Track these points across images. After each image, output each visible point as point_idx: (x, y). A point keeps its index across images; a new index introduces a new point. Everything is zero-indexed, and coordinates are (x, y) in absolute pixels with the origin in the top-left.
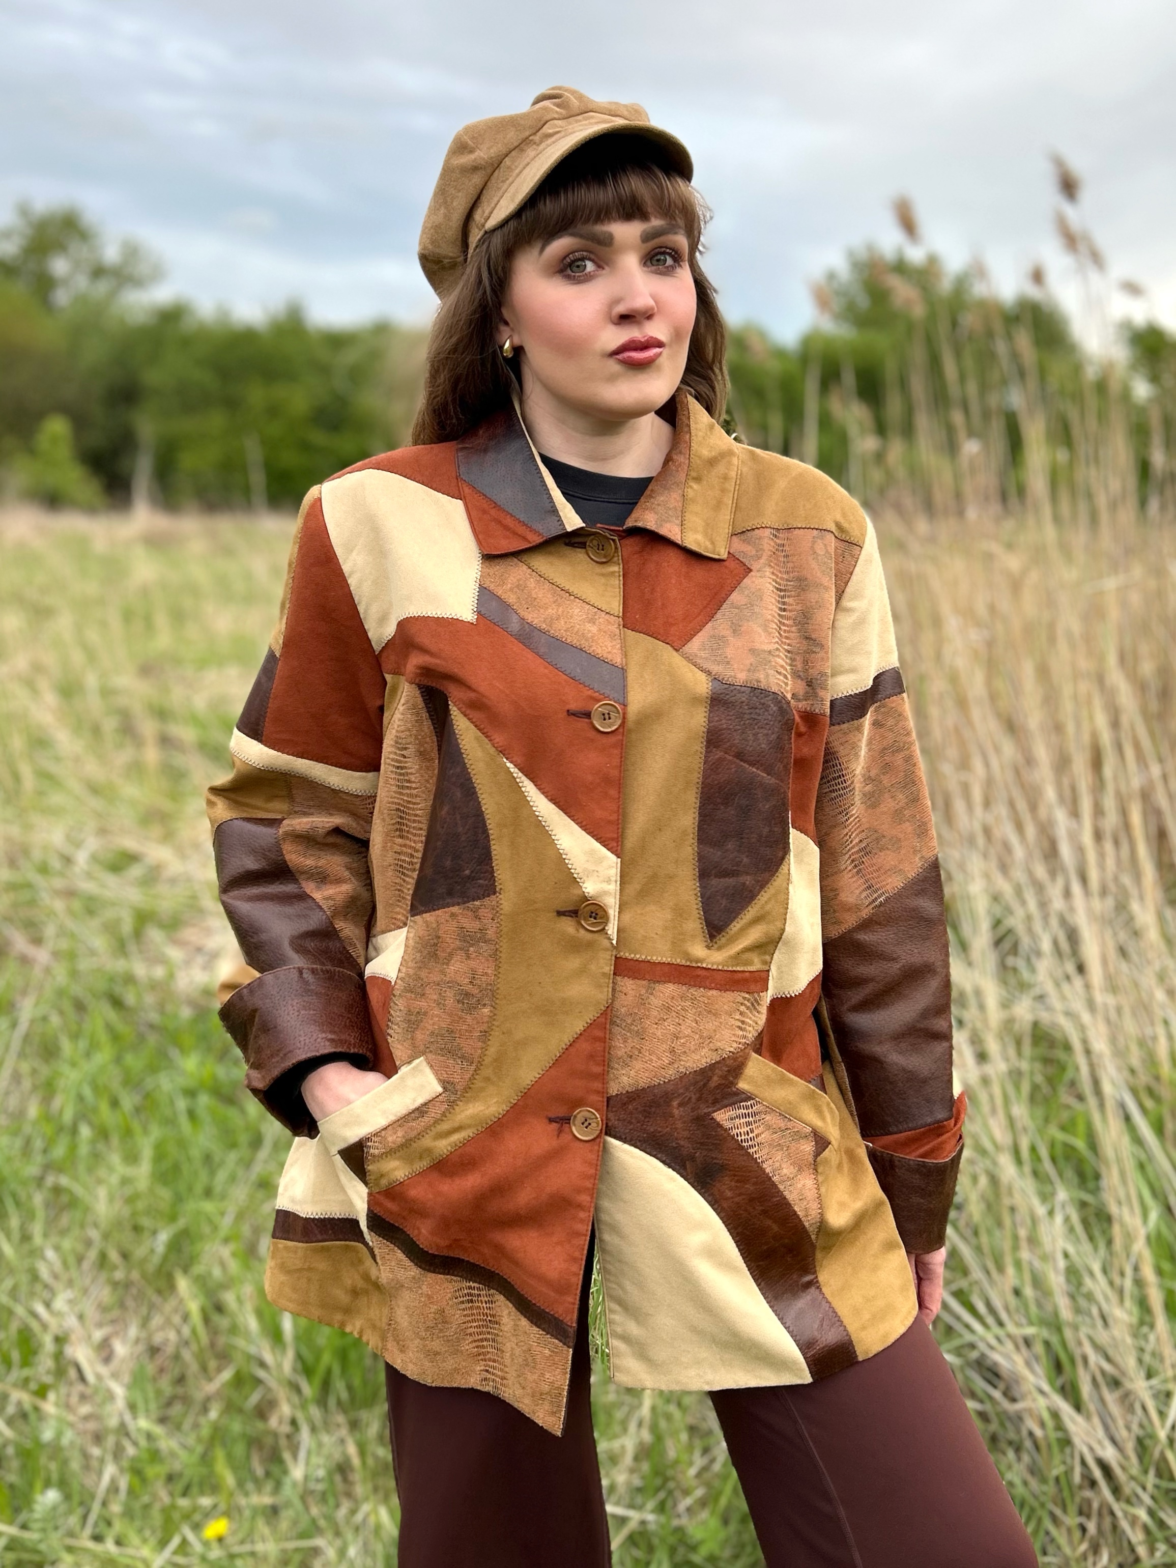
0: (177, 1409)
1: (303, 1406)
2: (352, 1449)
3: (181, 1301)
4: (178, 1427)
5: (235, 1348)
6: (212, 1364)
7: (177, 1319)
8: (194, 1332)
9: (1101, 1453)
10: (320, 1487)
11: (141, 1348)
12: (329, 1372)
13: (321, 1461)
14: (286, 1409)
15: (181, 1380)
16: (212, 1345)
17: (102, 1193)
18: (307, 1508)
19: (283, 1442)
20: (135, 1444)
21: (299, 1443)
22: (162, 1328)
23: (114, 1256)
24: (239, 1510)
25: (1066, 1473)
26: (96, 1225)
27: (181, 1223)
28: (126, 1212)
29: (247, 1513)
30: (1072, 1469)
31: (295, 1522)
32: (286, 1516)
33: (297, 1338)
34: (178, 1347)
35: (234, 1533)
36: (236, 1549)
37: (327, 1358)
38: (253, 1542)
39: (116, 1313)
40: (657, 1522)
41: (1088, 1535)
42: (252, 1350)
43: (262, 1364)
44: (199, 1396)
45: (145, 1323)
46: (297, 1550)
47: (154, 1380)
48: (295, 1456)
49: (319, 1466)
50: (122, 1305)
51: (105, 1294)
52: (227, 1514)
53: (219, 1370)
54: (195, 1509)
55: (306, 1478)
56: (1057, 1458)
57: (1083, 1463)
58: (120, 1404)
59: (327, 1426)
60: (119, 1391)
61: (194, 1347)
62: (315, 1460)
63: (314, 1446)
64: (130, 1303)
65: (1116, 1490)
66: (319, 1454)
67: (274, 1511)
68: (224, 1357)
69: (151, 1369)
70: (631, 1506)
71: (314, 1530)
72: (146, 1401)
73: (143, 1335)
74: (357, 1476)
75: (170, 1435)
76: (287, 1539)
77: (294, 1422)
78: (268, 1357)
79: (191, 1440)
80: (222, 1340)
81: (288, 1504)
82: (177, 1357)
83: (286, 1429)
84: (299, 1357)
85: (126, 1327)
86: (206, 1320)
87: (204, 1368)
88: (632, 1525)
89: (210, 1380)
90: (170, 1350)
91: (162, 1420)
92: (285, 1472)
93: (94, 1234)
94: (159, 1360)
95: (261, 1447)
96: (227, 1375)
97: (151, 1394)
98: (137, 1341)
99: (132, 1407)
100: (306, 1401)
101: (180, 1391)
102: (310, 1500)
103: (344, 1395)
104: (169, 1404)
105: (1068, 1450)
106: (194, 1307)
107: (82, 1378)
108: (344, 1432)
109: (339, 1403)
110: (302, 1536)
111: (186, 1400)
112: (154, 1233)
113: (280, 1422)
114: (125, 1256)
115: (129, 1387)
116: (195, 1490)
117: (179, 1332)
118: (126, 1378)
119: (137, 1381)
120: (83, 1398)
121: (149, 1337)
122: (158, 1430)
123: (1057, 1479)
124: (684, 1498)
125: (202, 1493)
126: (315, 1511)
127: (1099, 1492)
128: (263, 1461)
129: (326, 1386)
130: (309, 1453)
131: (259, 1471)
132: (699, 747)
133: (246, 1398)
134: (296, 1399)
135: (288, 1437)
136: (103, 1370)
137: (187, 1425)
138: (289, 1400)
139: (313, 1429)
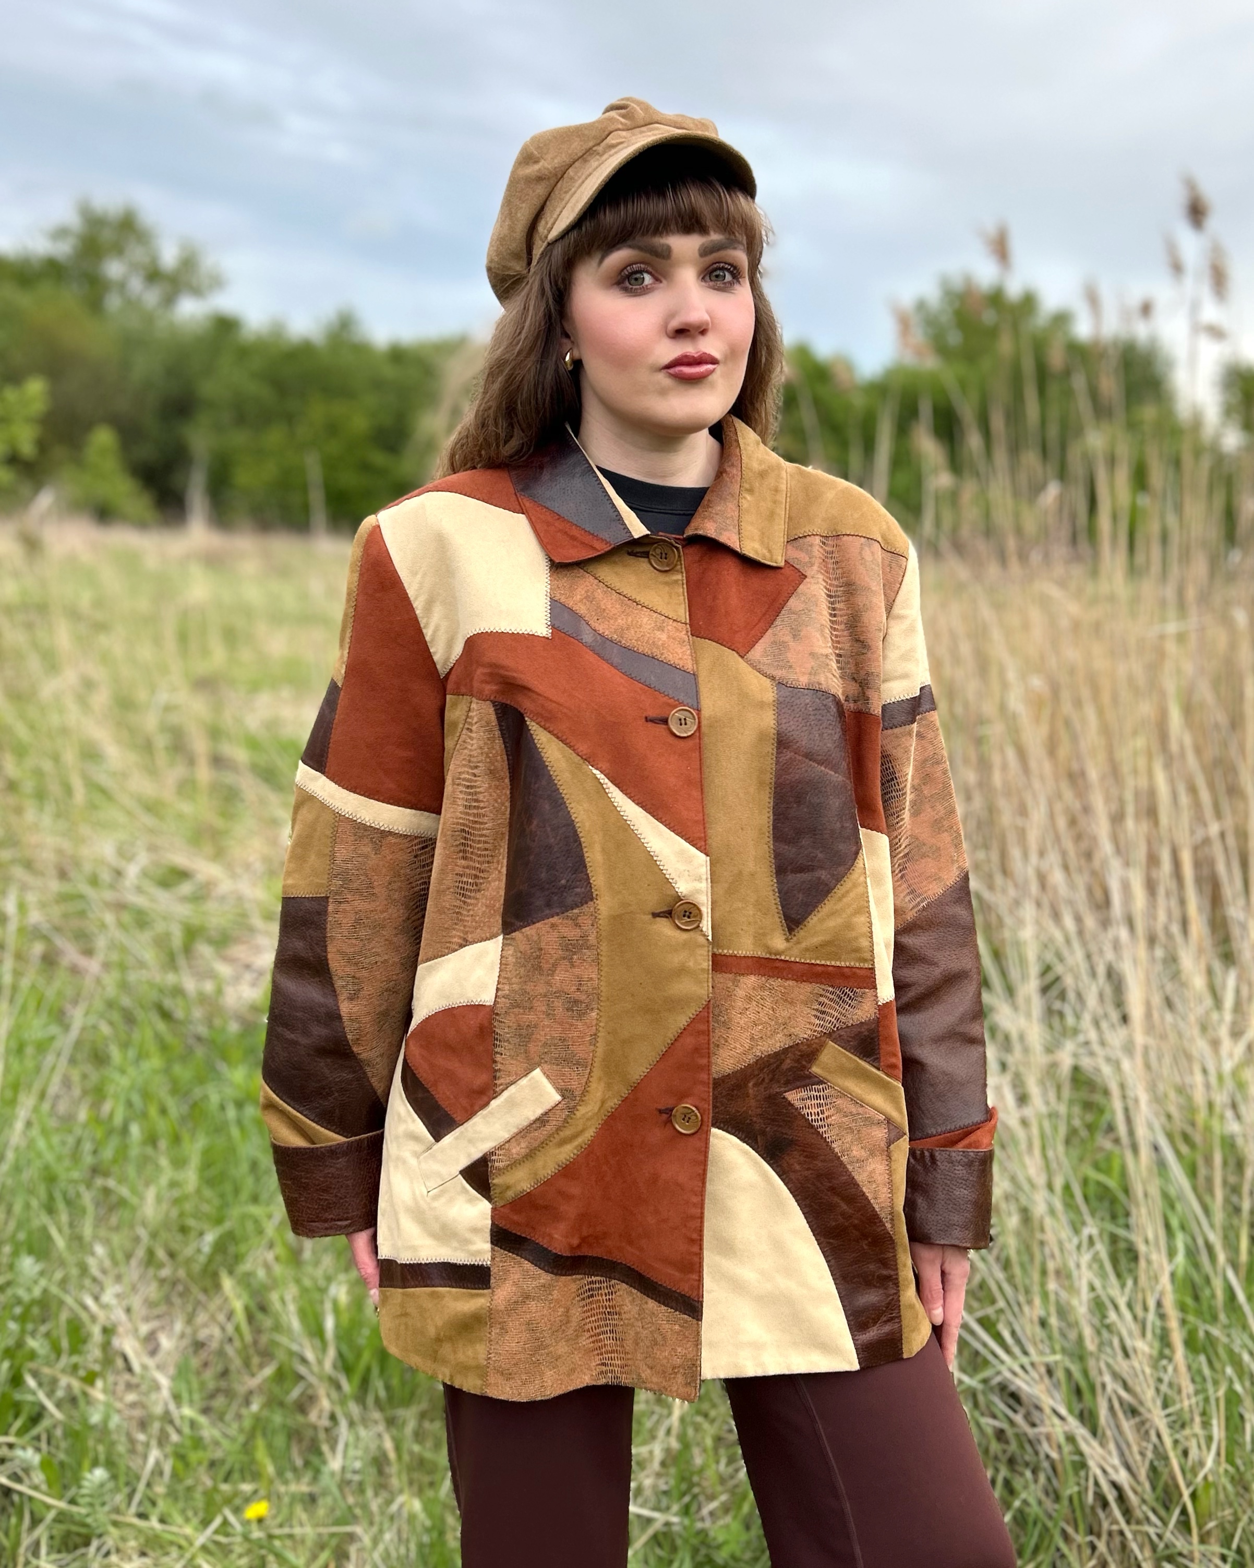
0: (219, 1402)
1: (343, 1402)
2: (388, 1445)
3: (226, 1300)
4: (221, 1418)
5: (277, 1344)
6: (256, 1360)
7: (221, 1317)
8: (237, 1329)
9: (1114, 1477)
10: (357, 1478)
11: (185, 1342)
12: (368, 1370)
13: (359, 1453)
14: (325, 1404)
15: (225, 1373)
16: (255, 1343)
17: (151, 1194)
18: (344, 1497)
19: (322, 1436)
20: (179, 1431)
21: (337, 1436)
22: (205, 1325)
23: (161, 1254)
24: (279, 1497)
25: (1079, 1493)
26: (144, 1224)
27: (227, 1225)
28: (174, 1213)
29: (286, 1500)
30: (1086, 1489)
31: (332, 1510)
32: (324, 1504)
33: (338, 1337)
34: (222, 1343)
35: (274, 1517)
36: (277, 1532)
37: (366, 1357)
38: (291, 1526)
39: (162, 1309)
40: (681, 1523)
41: (1097, 1553)
42: (295, 1347)
43: (304, 1361)
44: (241, 1389)
45: (190, 1320)
46: (333, 1535)
47: (198, 1373)
48: (333, 1449)
49: (356, 1458)
50: (168, 1300)
51: (152, 1290)
52: (268, 1497)
53: (261, 1366)
54: (236, 1494)
55: (344, 1469)
56: (1072, 1479)
57: (1097, 1484)
58: (165, 1393)
59: (365, 1421)
60: (164, 1381)
61: (237, 1343)
62: (352, 1452)
63: (351, 1439)
64: (177, 1300)
65: (1127, 1512)
66: (356, 1447)
67: (311, 1500)
68: (266, 1355)
69: (195, 1362)
70: (656, 1509)
71: (350, 1517)
72: (190, 1392)
73: (189, 1331)
74: (393, 1469)
75: (213, 1424)
76: (324, 1525)
77: (333, 1417)
78: (310, 1355)
79: (233, 1430)
80: (264, 1339)
81: (325, 1493)
82: (221, 1353)
83: (325, 1422)
84: (340, 1355)
85: (172, 1322)
86: (250, 1318)
87: (247, 1364)
88: (657, 1526)
89: (253, 1375)
90: (214, 1345)
91: (206, 1411)
92: (324, 1462)
93: (142, 1233)
94: (203, 1355)
95: (300, 1441)
96: (268, 1371)
97: (195, 1385)
98: (182, 1336)
99: (177, 1397)
100: (345, 1396)
101: (223, 1384)
102: (347, 1490)
103: (382, 1393)
104: (212, 1396)
105: (1082, 1473)
106: (238, 1306)
107: (129, 1369)
108: (381, 1428)
109: (377, 1401)
110: (337, 1522)
111: (229, 1394)
112: (201, 1234)
113: (320, 1417)
114: (172, 1255)
115: (173, 1379)
116: (236, 1476)
117: (223, 1329)
118: (172, 1370)
119: (181, 1373)
120: (129, 1387)
121: (195, 1333)
122: (202, 1420)
123: (1071, 1499)
124: (708, 1504)
125: (243, 1480)
126: (351, 1500)
127: (1110, 1515)
128: (301, 1453)
129: (365, 1383)
130: (346, 1445)
131: (299, 1462)
132: (770, 748)
133: (288, 1392)
134: (334, 1395)
135: (327, 1430)
136: (150, 1362)
137: (229, 1417)
138: (328, 1396)
139: (352, 1424)
